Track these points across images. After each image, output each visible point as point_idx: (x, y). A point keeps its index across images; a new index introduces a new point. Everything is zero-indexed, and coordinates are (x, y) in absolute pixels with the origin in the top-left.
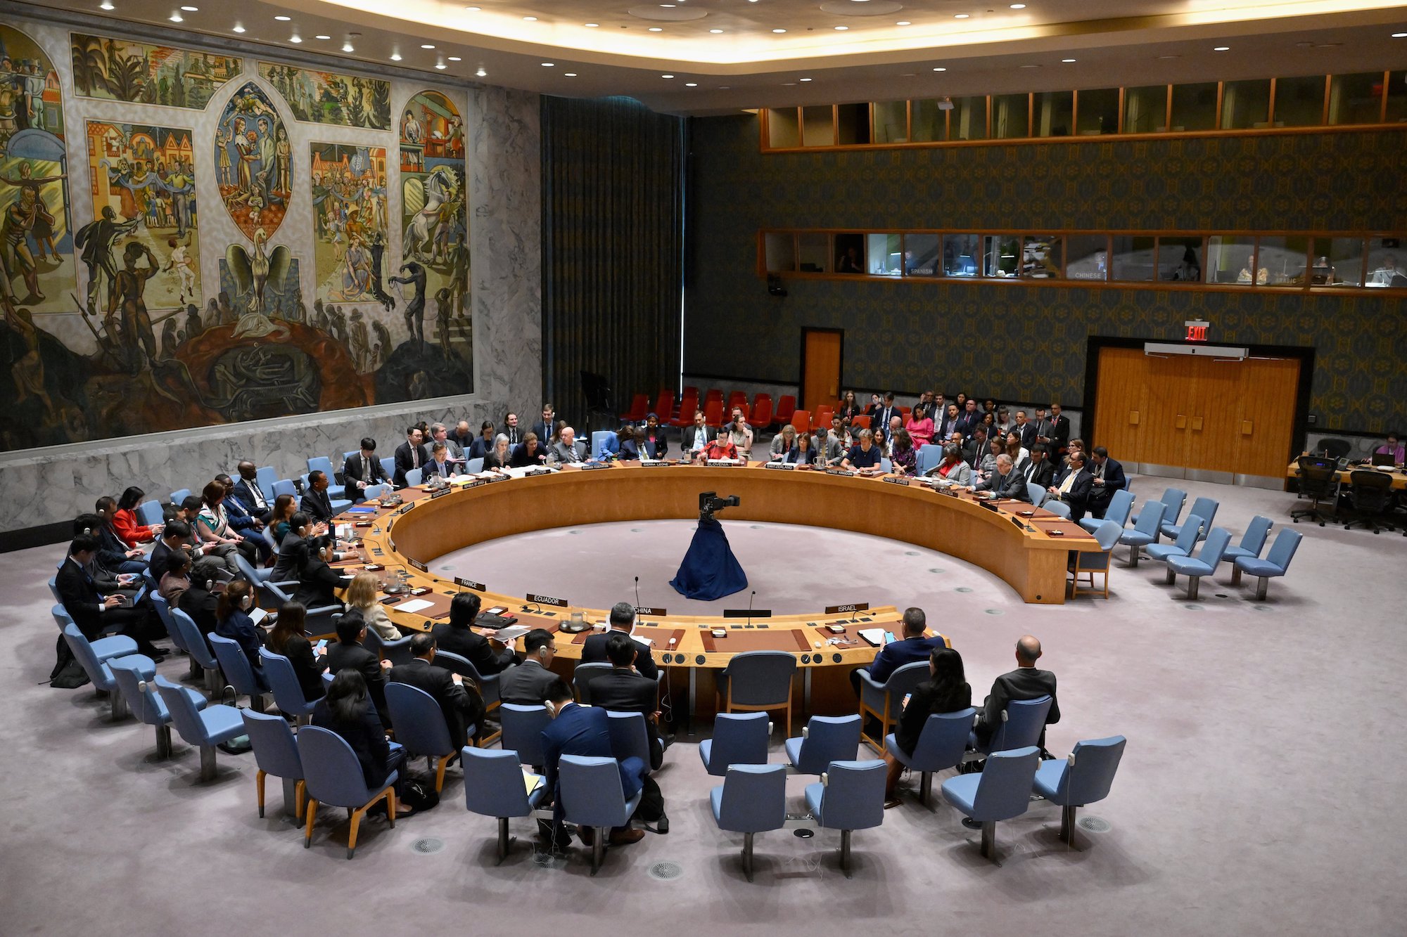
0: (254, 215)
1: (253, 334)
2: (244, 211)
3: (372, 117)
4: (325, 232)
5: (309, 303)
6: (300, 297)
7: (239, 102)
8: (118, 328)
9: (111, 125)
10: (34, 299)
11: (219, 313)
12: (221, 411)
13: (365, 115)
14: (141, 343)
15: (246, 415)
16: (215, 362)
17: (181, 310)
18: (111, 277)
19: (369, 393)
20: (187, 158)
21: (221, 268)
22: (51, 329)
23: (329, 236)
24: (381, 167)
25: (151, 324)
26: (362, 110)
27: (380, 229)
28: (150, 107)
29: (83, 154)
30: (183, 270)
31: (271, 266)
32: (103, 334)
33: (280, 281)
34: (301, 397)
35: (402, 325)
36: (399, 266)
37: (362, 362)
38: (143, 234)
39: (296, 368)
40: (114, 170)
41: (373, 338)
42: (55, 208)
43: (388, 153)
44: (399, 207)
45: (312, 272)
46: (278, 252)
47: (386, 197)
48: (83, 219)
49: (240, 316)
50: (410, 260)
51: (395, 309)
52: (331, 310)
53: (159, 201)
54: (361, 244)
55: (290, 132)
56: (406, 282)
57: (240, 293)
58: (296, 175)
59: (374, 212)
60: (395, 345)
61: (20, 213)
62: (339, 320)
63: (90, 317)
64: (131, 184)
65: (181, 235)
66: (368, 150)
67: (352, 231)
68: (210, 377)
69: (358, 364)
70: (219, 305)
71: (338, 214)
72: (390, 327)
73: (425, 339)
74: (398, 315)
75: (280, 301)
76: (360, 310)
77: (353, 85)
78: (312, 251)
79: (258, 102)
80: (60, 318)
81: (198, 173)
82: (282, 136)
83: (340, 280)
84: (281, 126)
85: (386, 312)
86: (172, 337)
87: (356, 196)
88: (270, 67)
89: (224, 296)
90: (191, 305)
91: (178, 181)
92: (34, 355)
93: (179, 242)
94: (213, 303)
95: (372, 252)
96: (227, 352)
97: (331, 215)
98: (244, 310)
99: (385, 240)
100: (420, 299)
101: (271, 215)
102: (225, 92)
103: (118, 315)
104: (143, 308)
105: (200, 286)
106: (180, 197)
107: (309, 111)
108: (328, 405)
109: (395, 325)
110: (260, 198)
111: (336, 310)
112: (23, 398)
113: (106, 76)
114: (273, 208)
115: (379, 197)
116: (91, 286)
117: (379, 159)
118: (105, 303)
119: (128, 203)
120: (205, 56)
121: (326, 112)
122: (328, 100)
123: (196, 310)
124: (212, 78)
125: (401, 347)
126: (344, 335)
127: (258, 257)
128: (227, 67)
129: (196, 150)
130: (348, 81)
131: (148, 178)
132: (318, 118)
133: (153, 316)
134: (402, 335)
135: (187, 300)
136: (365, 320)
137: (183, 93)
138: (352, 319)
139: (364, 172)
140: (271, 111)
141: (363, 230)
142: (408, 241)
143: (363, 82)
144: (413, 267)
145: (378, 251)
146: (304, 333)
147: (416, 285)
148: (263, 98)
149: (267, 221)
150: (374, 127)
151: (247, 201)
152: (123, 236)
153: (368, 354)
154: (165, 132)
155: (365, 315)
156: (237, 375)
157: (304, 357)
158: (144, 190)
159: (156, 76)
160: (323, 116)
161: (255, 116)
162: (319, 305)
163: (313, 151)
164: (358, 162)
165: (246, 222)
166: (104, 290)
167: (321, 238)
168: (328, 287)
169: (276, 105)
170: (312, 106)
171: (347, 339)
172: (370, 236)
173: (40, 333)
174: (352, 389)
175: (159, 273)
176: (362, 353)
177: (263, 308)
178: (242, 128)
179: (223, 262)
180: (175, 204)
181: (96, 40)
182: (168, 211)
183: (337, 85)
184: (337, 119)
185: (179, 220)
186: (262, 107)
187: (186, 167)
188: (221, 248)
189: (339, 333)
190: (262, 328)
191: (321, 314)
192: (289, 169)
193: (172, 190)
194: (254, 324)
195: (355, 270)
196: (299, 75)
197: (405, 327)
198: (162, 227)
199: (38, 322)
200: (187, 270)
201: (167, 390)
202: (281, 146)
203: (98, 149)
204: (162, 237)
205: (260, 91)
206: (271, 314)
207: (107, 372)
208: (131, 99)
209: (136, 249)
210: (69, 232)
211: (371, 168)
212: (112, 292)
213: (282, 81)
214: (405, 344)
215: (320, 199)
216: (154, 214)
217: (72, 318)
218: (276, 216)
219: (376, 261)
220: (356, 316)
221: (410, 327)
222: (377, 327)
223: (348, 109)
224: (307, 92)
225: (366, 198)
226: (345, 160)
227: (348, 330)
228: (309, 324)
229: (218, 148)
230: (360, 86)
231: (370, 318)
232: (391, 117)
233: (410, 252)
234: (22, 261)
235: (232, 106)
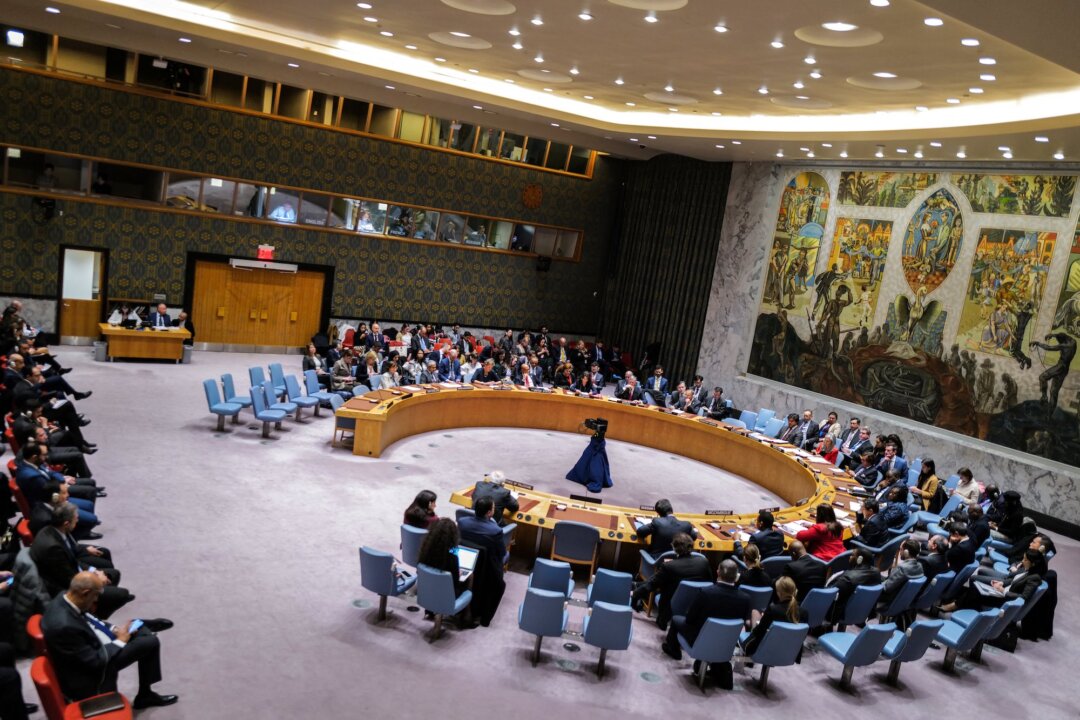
0: (921, 277)
1: (898, 355)
2: (915, 274)
3: (1049, 207)
4: (977, 296)
5: (947, 345)
6: (941, 339)
7: (931, 202)
8: (822, 331)
9: (848, 219)
10: (790, 307)
11: (880, 336)
12: (864, 397)
13: (1042, 204)
14: (831, 342)
15: (879, 407)
16: (869, 365)
17: (858, 329)
18: (827, 302)
19: (982, 429)
20: (887, 238)
21: (890, 308)
22: (793, 324)
23: (979, 298)
24: (1049, 248)
25: (839, 332)
26: (1040, 201)
27: (1032, 300)
28: (873, 208)
29: (831, 235)
30: (866, 305)
31: (925, 313)
32: (815, 332)
33: (929, 325)
34: (922, 409)
35: (1035, 385)
36: (1045, 334)
37: (983, 402)
38: (850, 281)
39: (923, 389)
40: (844, 244)
41: (999, 386)
42: (811, 263)
43: (1060, 237)
44: (1060, 283)
45: (957, 323)
46: (932, 305)
47: (1046, 274)
48: (823, 269)
49: (893, 342)
50: (1061, 330)
51: (1030, 370)
52: (965, 354)
53: (863, 263)
54: (1008, 309)
55: (966, 221)
56: (1049, 349)
57: (897, 326)
58: (962, 251)
59: (1030, 285)
60: (1021, 399)
61: (797, 264)
62: (971, 364)
63: (811, 322)
64: (850, 253)
65: (871, 284)
66: (1037, 234)
67: (1002, 297)
68: (864, 374)
69: (978, 402)
70: (882, 331)
71: (992, 283)
72: (1019, 383)
73: (1058, 404)
74: (1033, 375)
75: (924, 339)
76: (992, 361)
77: (1035, 182)
78: (960, 308)
79: (945, 201)
80: (798, 319)
81: (891, 247)
82: (958, 223)
83: (980, 334)
84: (959, 216)
85: (1020, 370)
86: (848, 343)
87: (1015, 271)
88: (959, 177)
89: (886, 326)
90: (864, 327)
91: (877, 251)
92: (783, 334)
93: (868, 288)
94: (878, 329)
95: (1019, 317)
96: (878, 361)
97: (985, 283)
98: (897, 338)
99: (1035, 310)
100: (1062, 368)
101: (934, 278)
102: (922, 196)
103: (825, 323)
104: (837, 323)
105: (873, 317)
106: (876, 262)
107: (986, 205)
108: (942, 424)
109: (1026, 382)
110: (929, 267)
111: (970, 355)
112: (773, 354)
113: (853, 192)
114: (937, 273)
115: (1038, 274)
116: (816, 305)
117: (1047, 242)
118: (820, 316)
119: (847, 262)
120: (914, 174)
121: (1002, 206)
122: (1006, 196)
123: (867, 331)
124: (915, 187)
125: (1027, 403)
126: (971, 376)
127: (917, 305)
128: (928, 179)
129: (893, 234)
130: (1030, 180)
131: (862, 249)
132: (993, 208)
133: (842, 328)
134: (1032, 393)
135: (864, 323)
136: (995, 370)
137: (894, 198)
138: (983, 366)
139: (1027, 252)
140: (953, 206)
141: (1014, 298)
142: (1063, 316)
143: (1047, 179)
144: (1061, 338)
145: (1025, 317)
146: (937, 366)
147: (1063, 353)
148: (949, 198)
149: (930, 282)
150: (1048, 213)
151: (919, 267)
152: (838, 281)
153: (991, 398)
154: (878, 222)
155: (997, 366)
156: (880, 378)
157: (932, 382)
158: (856, 256)
159: (880, 190)
160: (999, 208)
161: (940, 211)
162: (955, 349)
163: (982, 235)
164: (1023, 244)
165: (914, 281)
166: (821, 309)
167: (972, 299)
168: (967, 337)
169: (959, 202)
170: (990, 200)
171: (973, 380)
172: (1019, 304)
173: (788, 324)
174: (967, 419)
175: (852, 304)
176: (985, 395)
177: (910, 340)
178: (928, 219)
179: (892, 305)
180: (872, 265)
181: (853, 173)
182: (867, 269)
183: (1017, 183)
184: (1011, 208)
185: (871, 275)
186: (948, 204)
187: (884, 244)
188: (893, 295)
189: (968, 373)
190: (906, 353)
191: (955, 356)
192: (958, 247)
193: (872, 257)
194: (901, 349)
195: (997, 328)
196: (984, 179)
197: (1038, 388)
198: (861, 278)
199: (789, 318)
200: (869, 306)
201: (838, 373)
202: (956, 231)
203: (839, 232)
204: (859, 284)
205: (948, 193)
206: (916, 346)
207: (811, 353)
208: (864, 204)
209: (843, 289)
210: (814, 276)
211: (1037, 249)
212: (825, 311)
213: (968, 185)
214: (1034, 401)
215: (979, 270)
216: (858, 270)
217: (803, 321)
218: (938, 279)
219: (1021, 325)
220: (987, 364)
221: (1044, 389)
222: (1006, 379)
223: (1024, 201)
224: (988, 190)
225: (1025, 273)
226: (1011, 241)
227: (976, 373)
228: (943, 359)
229: (908, 232)
230: (1042, 183)
231: (1001, 370)
232: (1071, 206)
233: (1062, 323)
234: (791, 286)
235: (926, 204)
